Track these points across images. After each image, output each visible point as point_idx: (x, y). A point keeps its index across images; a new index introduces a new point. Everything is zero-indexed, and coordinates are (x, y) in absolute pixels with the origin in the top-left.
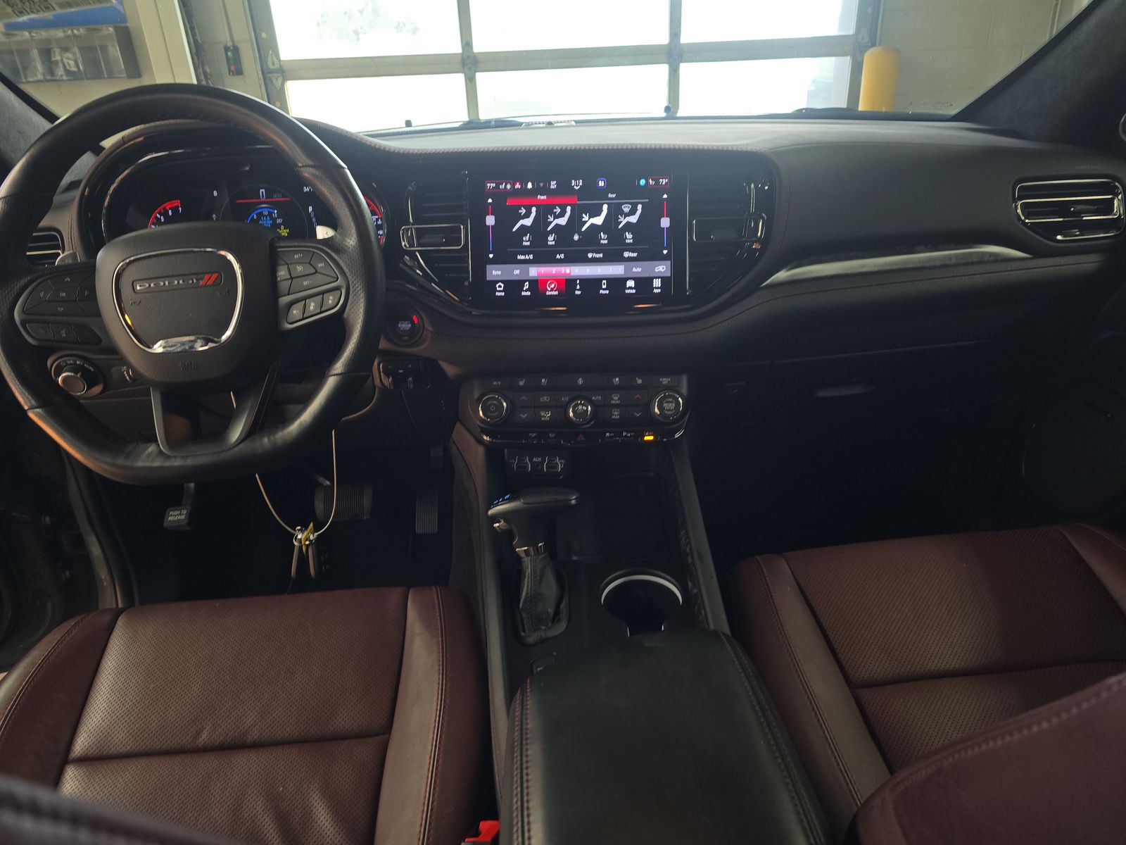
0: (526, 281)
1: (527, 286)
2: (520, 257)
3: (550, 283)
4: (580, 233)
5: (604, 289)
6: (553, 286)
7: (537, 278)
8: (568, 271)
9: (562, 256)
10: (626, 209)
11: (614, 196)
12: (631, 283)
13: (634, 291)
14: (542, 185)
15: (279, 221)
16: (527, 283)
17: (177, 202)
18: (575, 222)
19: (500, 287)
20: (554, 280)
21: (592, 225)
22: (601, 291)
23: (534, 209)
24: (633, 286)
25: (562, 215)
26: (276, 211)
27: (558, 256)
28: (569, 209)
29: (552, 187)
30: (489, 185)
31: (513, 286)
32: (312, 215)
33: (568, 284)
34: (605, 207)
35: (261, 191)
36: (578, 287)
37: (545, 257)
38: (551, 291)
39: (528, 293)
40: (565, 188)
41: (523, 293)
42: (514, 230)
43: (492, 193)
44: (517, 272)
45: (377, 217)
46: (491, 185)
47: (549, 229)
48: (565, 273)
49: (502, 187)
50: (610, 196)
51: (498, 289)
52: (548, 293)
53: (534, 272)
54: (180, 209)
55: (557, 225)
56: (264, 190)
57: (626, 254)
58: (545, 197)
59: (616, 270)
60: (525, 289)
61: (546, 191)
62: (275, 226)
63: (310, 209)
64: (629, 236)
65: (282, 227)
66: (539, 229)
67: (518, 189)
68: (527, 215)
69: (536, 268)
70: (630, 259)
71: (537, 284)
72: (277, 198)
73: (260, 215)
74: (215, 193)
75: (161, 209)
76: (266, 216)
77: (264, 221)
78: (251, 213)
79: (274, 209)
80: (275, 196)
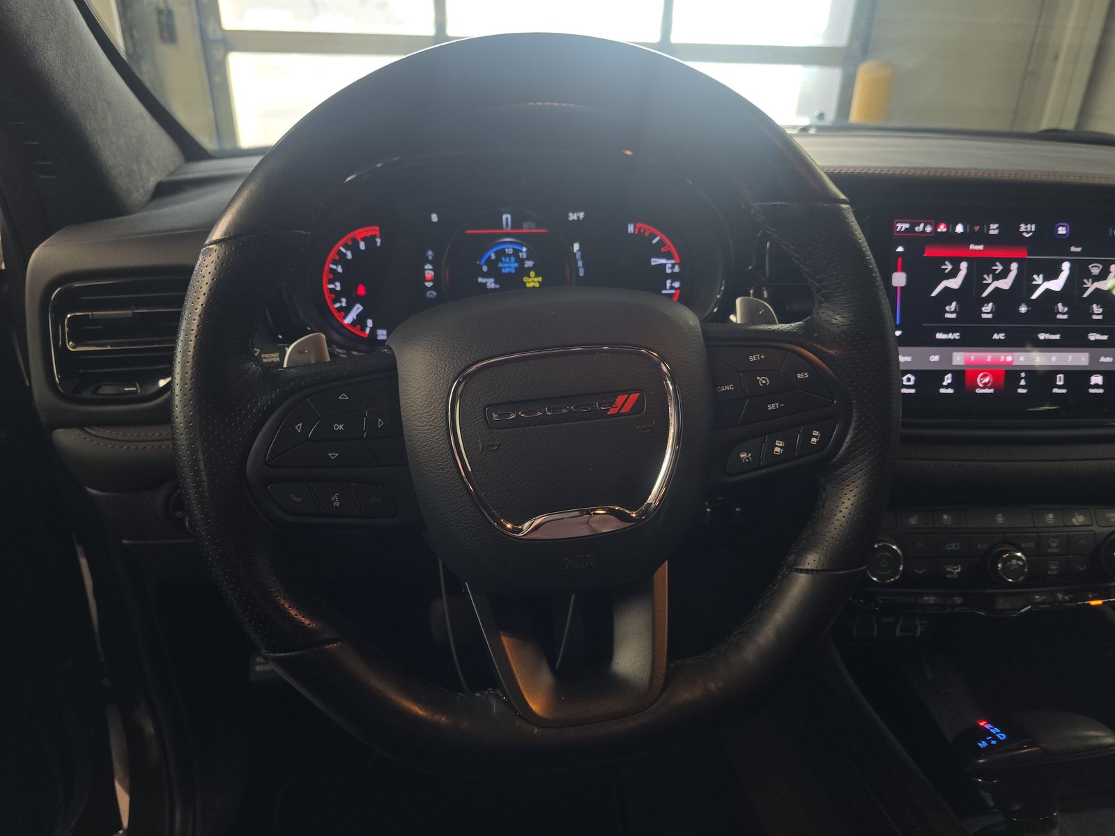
0: (947, 372)
1: (948, 379)
2: (939, 336)
3: (982, 377)
4: (1030, 303)
5: (1060, 387)
6: (987, 380)
7: (963, 369)
8: (1009, 359)
9: (1001, 336)
10: (1095, 270)
11: (1079, 249)
12: (1097, 379)
13: (1101, 391)
14: (977, 228)
15: (529, 264)
16: (949, 376)
17: (374, 230)
18: (1023, 286)
19: (909, 379)
20: (989, 371)
21: (1048, 291)
22: (1055, 390)
23: (964, 265)
24: (1101, 383)
25: (1004, 275)
26: (524, 249)
27: (996, 336)
28: (1014, 266)
29: (992, 232)
30: (899, 225)
31: (929, 378)
32: (578, 256)
33: (1009, 376)
34: (1066, 266)
35: (505, 217)
36: (1023, 382)
37: (975, 337)
38: (984, 386)
39: (950, 391)
40: (1010, 236)
41: (942, 391)
42: (934, 294)
43: (904, 238)
44: (935, 358)
45: (673, 262)
46: (902, 226)
47: (984, 295)
48: (1006, 363)
49: (920, 228)
50: (1073, 249)
51: (905, 383)
52: (978, 391)
53: (959, 358)
54: (378, 241)
55: (997, 289)
56: (509, 216)
57: (1093, 337)
58: (981, 247)
59: (1078, 359)
60: (945, 384)
61: (983, 238)
62: (523, 272)
63: (576, 247)
64: (1096, 309)
65: (532, 274)
66: (970, 295)
67: (942, 233)
68: (953, 274)
69: (962, 354)
70: (1097, 344)
71: (963, 377)
72: (528, 227)
73: (501, 253)
74: (434, 218)
75: (347, 239)
76: (509, 255)
77: (506, 263)
78: (488, 250)
79: (522, 246)
80: (525, 225)
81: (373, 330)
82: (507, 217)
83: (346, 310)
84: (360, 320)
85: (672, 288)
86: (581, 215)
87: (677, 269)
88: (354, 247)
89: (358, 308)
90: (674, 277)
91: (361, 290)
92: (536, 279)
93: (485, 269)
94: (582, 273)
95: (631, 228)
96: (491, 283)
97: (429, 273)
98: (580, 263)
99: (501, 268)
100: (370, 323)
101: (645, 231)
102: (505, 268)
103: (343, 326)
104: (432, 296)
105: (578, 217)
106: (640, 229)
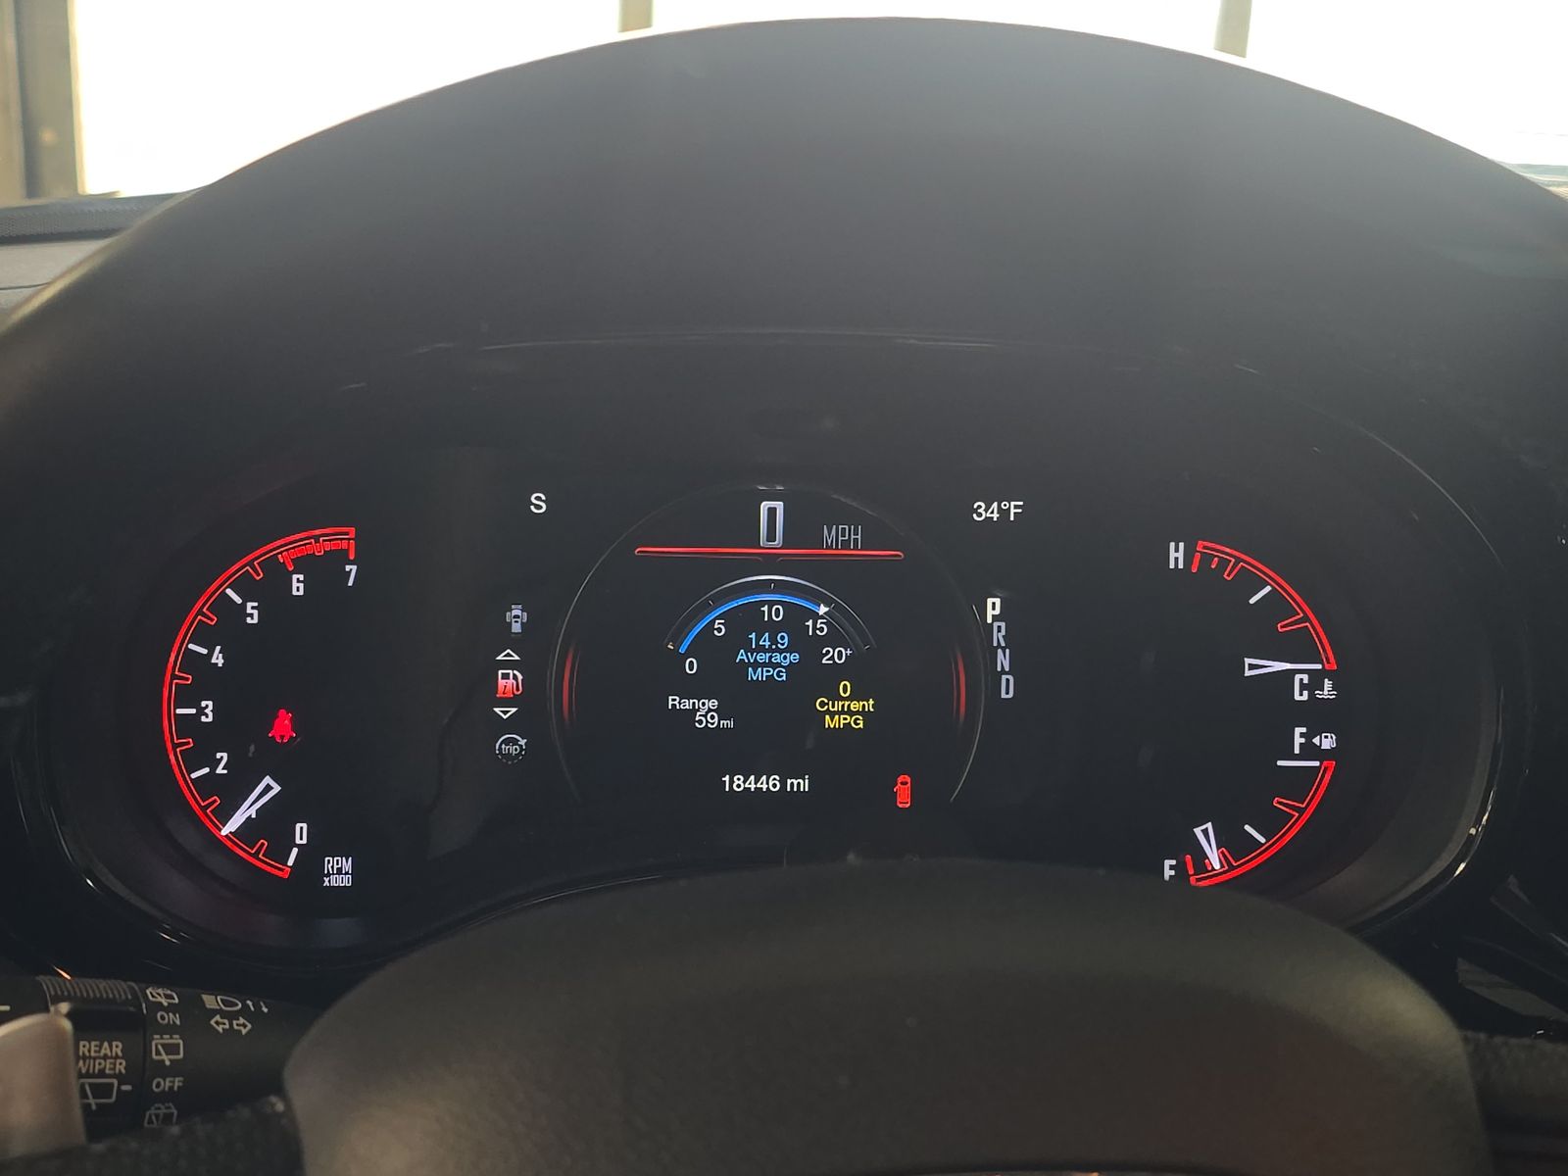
15: (835, 655)
17: (339, 537)
26: (825, 610)
32: (999, 637)
35: (765, 506)
45: (1316, 667)
54: (352, 570)
56: (779, 506)
62: (814, 679)
63: (993, 606)
65: (845, 687)
73: (746, 621)
74: (539, 504)
75: (250, 565)
76: (774, 628)
77: (761, 649)
78: (706, 609)
79: (820, 599)
80: (829, 535)
81: (312, 857)
82: (772, 510)
83: (232, 792)
84: (271, 826)
85: (1309, 751)
86: (1014, 508)
87: (1327, 691)
88: (270, 589)
89: (267, 788)
90: (1317, 716)
91: (283, 728)
92: (855, 706)
93: (692, 665)
94: (1007, 690)
95: (1176, 555)
96: (707, 712)
97: (509, 681)
98: (1003, 660)
99: (744, 665)
100: (301, 832)
101: (1223, 563)
102: (756, 665)
103: (218, 843)
104: (513, 750)
105: (1005, 513)
106: (1206, 559)
